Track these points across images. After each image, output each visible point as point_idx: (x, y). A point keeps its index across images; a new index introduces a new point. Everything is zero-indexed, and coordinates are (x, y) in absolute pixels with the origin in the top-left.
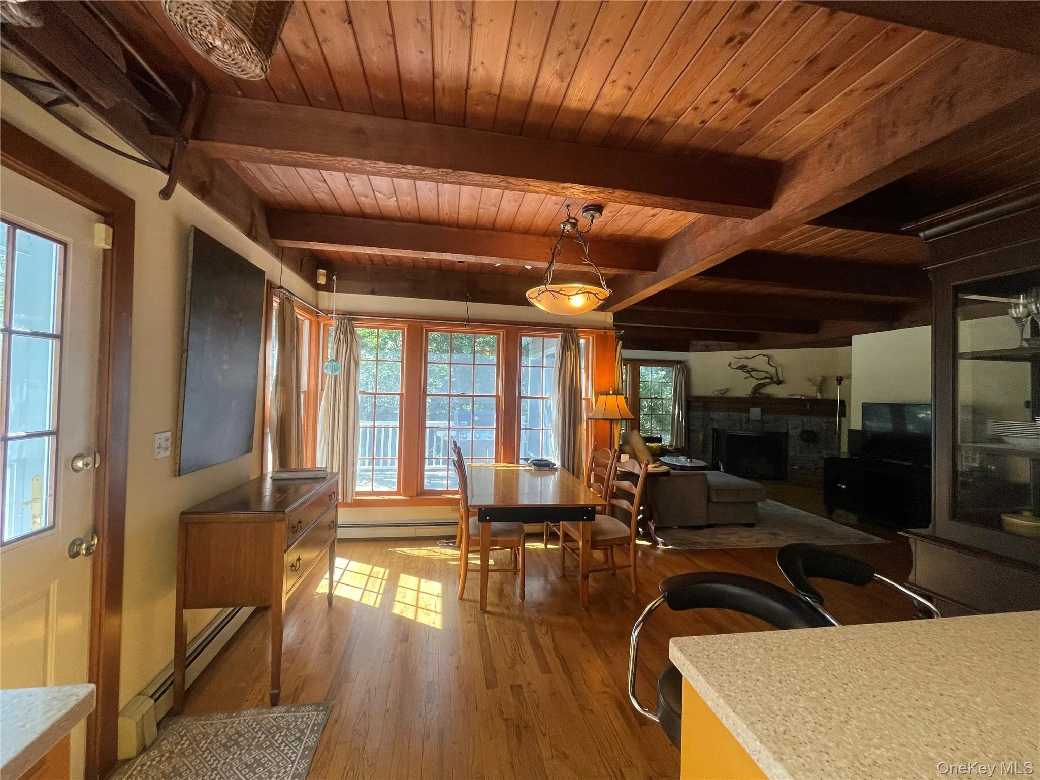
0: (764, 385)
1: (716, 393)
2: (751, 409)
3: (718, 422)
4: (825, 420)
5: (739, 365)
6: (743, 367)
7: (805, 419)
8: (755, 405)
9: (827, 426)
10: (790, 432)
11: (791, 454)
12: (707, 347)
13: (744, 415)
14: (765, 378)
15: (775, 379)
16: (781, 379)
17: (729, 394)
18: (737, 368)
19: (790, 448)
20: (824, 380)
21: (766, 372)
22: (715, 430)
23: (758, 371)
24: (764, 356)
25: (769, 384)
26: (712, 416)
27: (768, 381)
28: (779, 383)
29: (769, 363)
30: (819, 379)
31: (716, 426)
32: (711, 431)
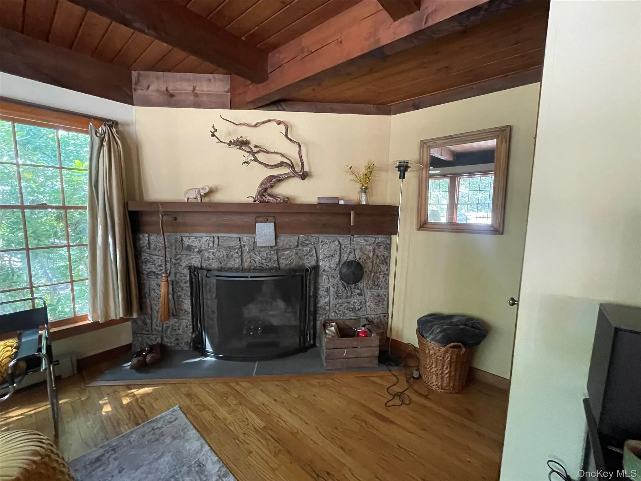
0: (279, 180)
1: (192, 195)
2: (258, 225)
3: (199, 252)
4: (371, 239)
5: (234, 138)
6: (242, 144)
7: (344, 240)
8: (265, 217)
9: (374, 251)
10: (321, 264)
11: (322, 302)
12: (172, 96)
13: (245, 238)
14: (281, 164)
15: (298, 169)
16: (306, 169)
17: (218, 198)
18: (230, 144)
19: (322, 292)
20: (370, 171)
21: (283, 155)
22: (193, 270)
23: (267, 152)
24: (279, 123)
25: (288, 177)
26: (187, 242)
27: (285, 171)
28: (304, 176)
29: (286, 135)
30: (363, 171)
31: (196, 262)
32: (186, 271)
